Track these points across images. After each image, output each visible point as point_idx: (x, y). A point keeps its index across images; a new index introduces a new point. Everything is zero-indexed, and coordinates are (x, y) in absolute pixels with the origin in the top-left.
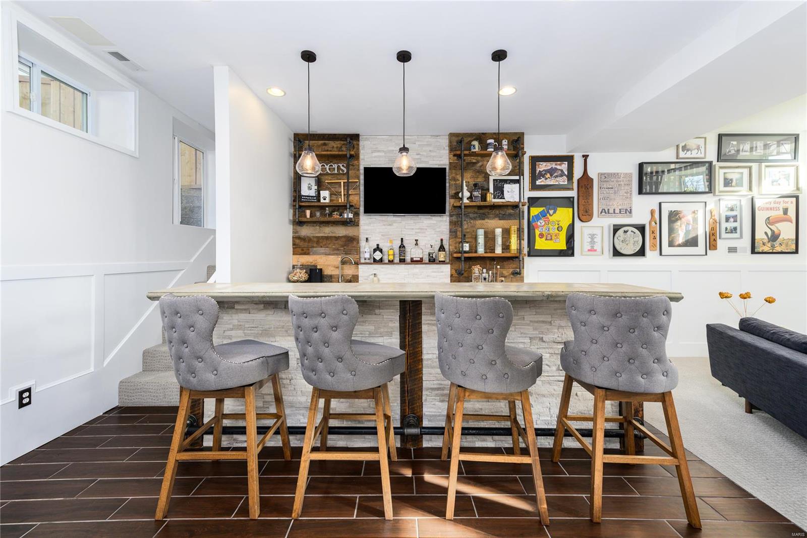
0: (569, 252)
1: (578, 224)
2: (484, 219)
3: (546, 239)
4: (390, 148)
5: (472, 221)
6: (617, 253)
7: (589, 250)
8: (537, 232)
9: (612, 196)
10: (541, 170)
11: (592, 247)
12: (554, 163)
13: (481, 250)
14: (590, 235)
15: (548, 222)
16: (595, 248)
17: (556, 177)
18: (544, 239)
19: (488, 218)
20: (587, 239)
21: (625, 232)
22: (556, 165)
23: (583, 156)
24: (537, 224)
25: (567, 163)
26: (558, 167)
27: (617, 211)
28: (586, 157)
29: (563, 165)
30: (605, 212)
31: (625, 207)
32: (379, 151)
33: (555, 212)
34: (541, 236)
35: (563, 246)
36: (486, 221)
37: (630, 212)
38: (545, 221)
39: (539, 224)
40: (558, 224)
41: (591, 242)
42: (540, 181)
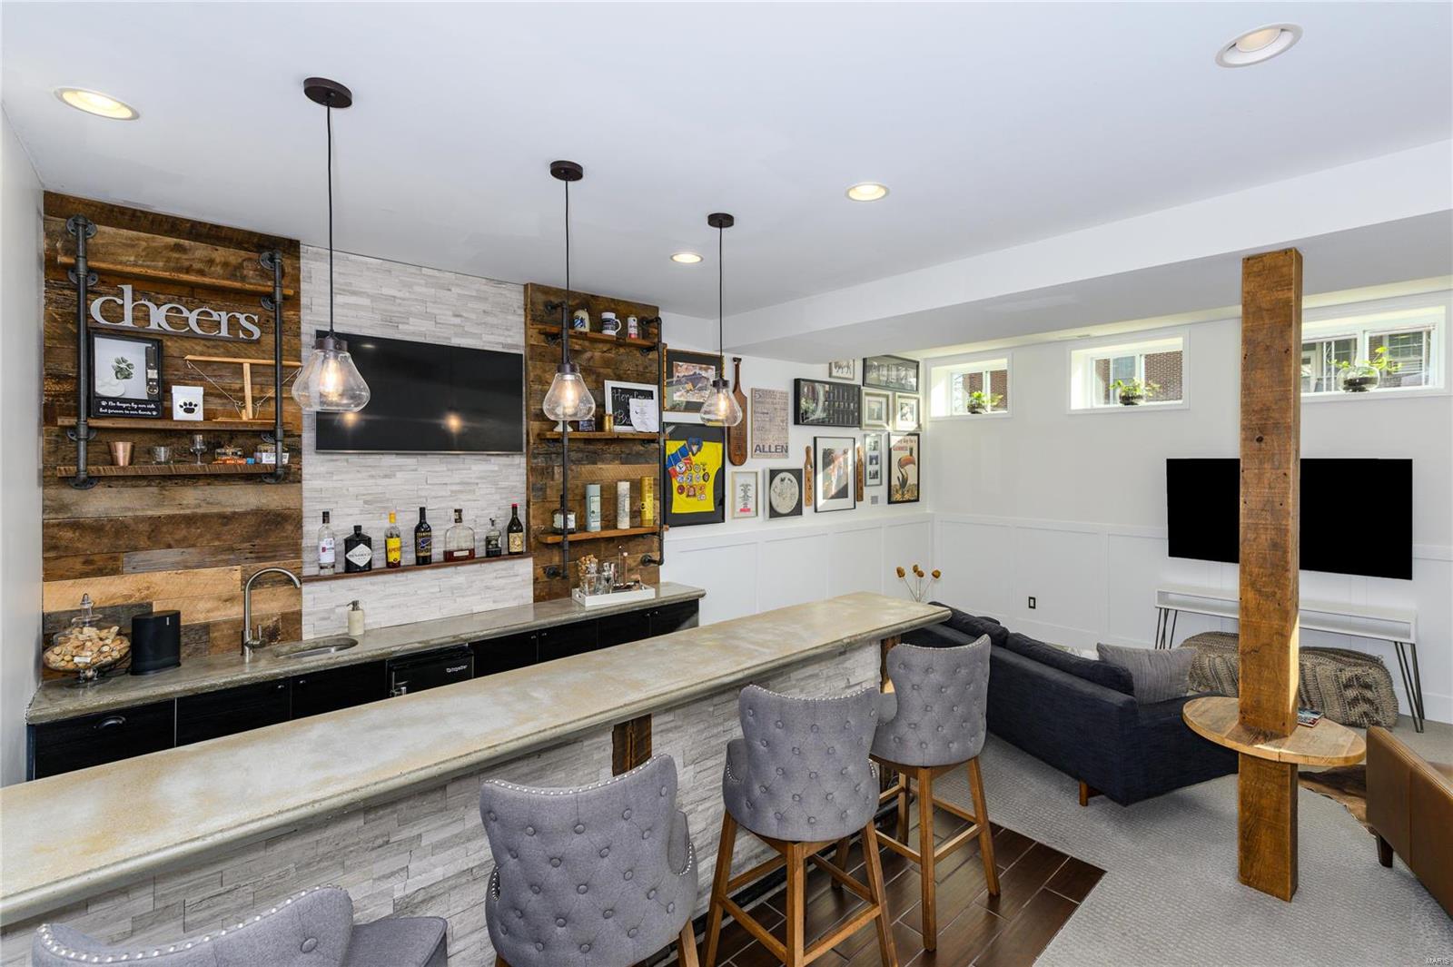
0: (717, 516)
1: (729, 469)
2: (595, 463)
3: (688, 496)
4: (386, 291)
5: (573, 467)
6: (774, 514)
7: (742, 510)
8: (675, 484)
9: (768, 426)
10: (681, 375)
11: (745, 504)
12: (698, 366)
13: (595, 525)
14: (742, 485)
15: (690, 465)
16: (749, 506)
17: (701, 389)
18: (684, 494)
19: (603, 461)
20: (740, 493)
21: (782, 480)
22: (701, 369)
23: (735, 359)
24: (675, 471)
25: (714, 367)
26: (704, 374)
27: (773, 449)
28: (737, 360)
29: (710, 370)
30: (760, 449)
31: (781, 443)
32: (354, 293)
33: (699, 450)
34: (681, 489)
35: (707, 505)
36: (600, 466)
37: (787, 451)
38: (686, 464)
39: (678, 469)
40: (704, 470)
41: (744, 497)
42: (678, 394)
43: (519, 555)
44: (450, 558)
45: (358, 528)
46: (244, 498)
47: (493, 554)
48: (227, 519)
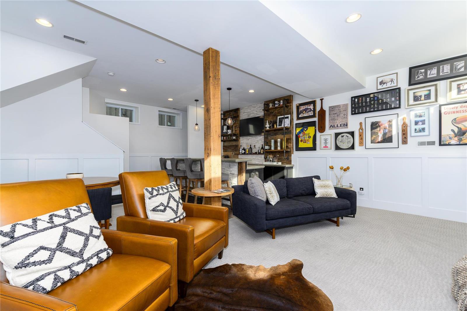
0: (314, 148)
1: (318, 134)
3: (304, 143)
4: (248, 111)
5: (272, 137)
6: (337, 148)
7: (324, 147)
8: (300, 139)
9: (336, 118)
10: (301, 110)
11: (326, 145)
12: (307, 106)
13: (273, 148)
14: (324, 139)
15: (304, 134)
16: (327, 146)
17: (308, 112)
18: (303, 142)
20: (323, 141)
21: (342, 136)
22: (308, 106)
23: (321, 99)
24: (299, 136)
25: (312, 104)
26: (309, 107)
27: (339, 125)
28: (322, 100)
29: (311, 106)
30: (332, 127)
31: (343, 123)
32: (245, 113)
33: (307, 129)
34: (302, 141)
35: (311, 145)
36: (277, 136)
37: (347, 125)
38: (303, 134)
39: (300, 135)
40: (309, 135)
41: (325, 142)
42: (301, 115)
43: (262, 154)
44: (256, 153)
45: (244, 148)
46: (234, 143)
47: (260, 153)
48: (233, 146)
